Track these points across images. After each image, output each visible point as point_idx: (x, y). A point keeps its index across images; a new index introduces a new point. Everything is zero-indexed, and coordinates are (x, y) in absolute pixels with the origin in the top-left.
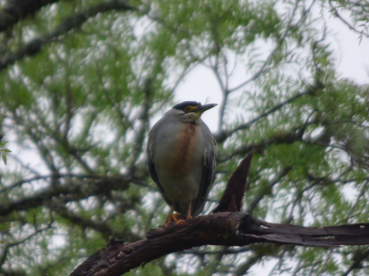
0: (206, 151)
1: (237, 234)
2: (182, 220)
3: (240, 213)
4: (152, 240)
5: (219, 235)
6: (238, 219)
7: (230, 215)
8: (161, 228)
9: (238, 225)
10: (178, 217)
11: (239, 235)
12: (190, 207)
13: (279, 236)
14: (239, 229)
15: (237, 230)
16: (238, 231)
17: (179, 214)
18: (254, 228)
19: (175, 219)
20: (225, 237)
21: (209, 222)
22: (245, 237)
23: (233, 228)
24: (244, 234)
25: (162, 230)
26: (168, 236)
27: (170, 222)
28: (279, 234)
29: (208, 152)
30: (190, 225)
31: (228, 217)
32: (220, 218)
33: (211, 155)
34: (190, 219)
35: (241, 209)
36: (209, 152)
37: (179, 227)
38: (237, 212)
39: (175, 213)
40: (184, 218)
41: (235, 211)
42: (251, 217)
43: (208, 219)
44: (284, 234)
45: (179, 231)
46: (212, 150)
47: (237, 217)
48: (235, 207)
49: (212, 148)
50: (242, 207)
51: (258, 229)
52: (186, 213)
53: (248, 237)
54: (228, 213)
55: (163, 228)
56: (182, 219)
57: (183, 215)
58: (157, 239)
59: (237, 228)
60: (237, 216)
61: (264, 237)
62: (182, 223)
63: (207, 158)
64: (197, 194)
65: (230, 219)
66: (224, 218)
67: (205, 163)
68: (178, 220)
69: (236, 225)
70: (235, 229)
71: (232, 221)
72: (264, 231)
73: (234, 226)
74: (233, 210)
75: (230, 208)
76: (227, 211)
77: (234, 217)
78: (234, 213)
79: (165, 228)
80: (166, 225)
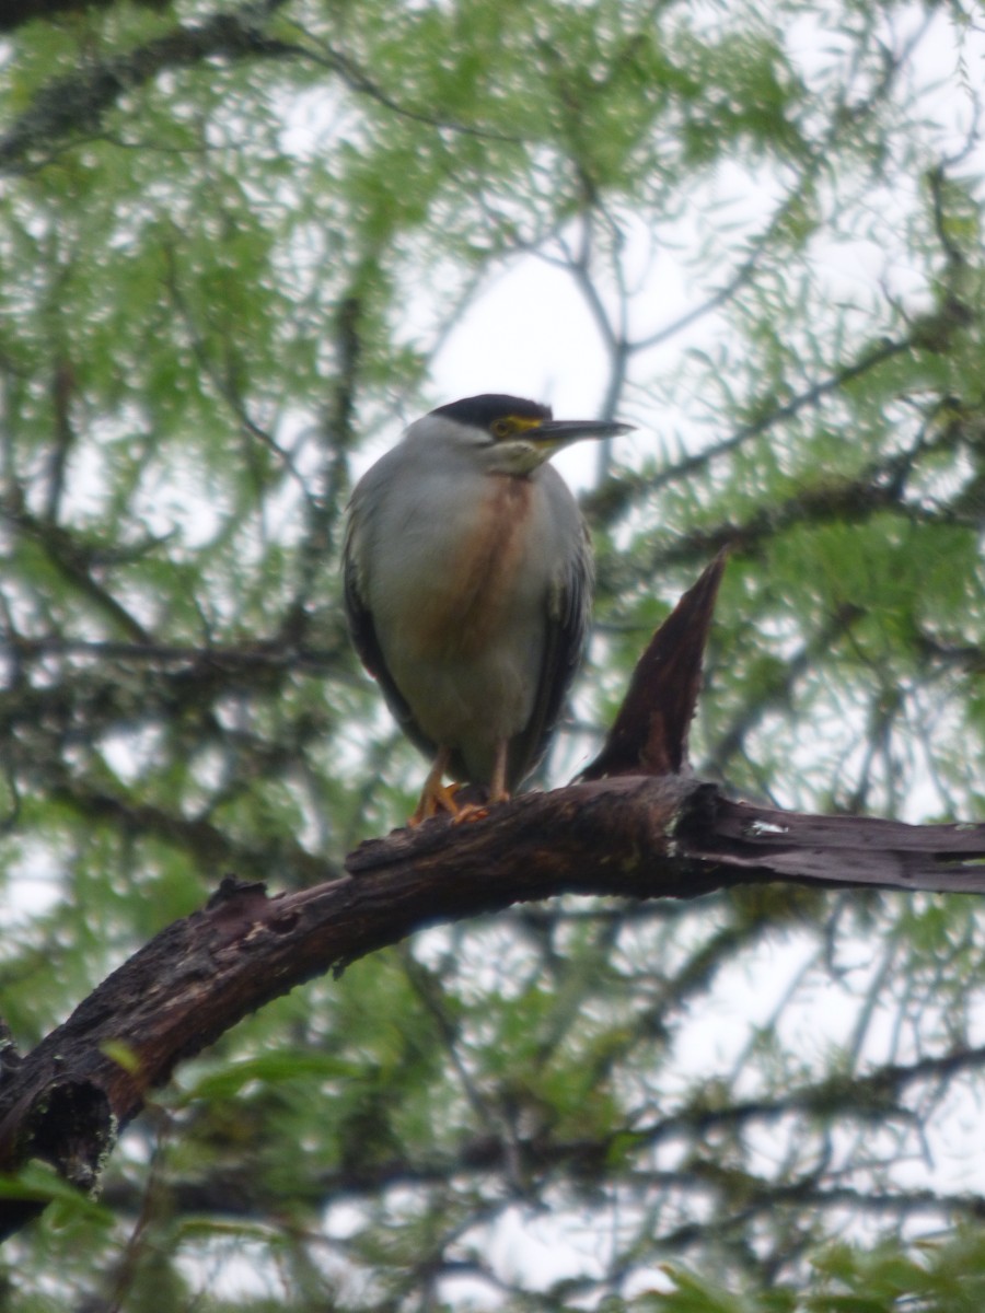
0: (558, 564)
1: (672, 854)
2: (477, 808)
3: (679, 779)
4: (368, 881)
5: (605, 860)
6: (675, 799)
7: (645, 785)
8: (401, 836)
9: (673, 824)
10: (460, 797)
11: (679, 856)
12: (502, 760)
13: (823, 859)
14: (680, 832)
15: (672, 839)
16: (673, 845)
17: (465, 785)
18: (731, 830)
19: (451, 805)
20: (630, 864)
21: (570, 811)
22: (699, 863)
23: (658, 835)
24: (696, 855)
25: (402, 842)
26: (426, 863)
27: (430, 814)
28: (819, 851)
29: (566, 568)
30: (504, 824)
31: (636, 795)
32: (607, 796)
33: (576, 577)
34: (502, 803)
35: (683, 765)
36: (571, 571)
37: (465, 831)
38: (670, 777)
39: (447, 782)
40: (483, 799)
41: (662, 772)
42: (721, 794)
43: (567, 803)
44: (836, 850)
45: (463, 847)
46: (580, 562)
47: (671, 795)
48: (664, 757)
49: (579, 554)
50: (687, 758)
51: (744, 834)
52: (489, 782)
53: (709, 863)
54: (639, 779)
55: (408, 838)
56: (476, 804)
57: (476, 789)
58: (386, 875)
59: (670, 835)
60: (669, 789)
61: (767, 861)
62: (473, 818)
63: (564, 591)
64: (525, 716)
65: (644, 799)
66: (625, 796)
67: (556, 609)
68: (460, 808)
69: (668, 822)
70: (665, 837)
71: (652, 806)
72: (766, 842)
73: (661, 825)
74: (656, 769)
75: (644, 762)
76: (634, 774)
77: (659, 794)
78: (658, 779)
79: (413, 839)
80: (418, 827)
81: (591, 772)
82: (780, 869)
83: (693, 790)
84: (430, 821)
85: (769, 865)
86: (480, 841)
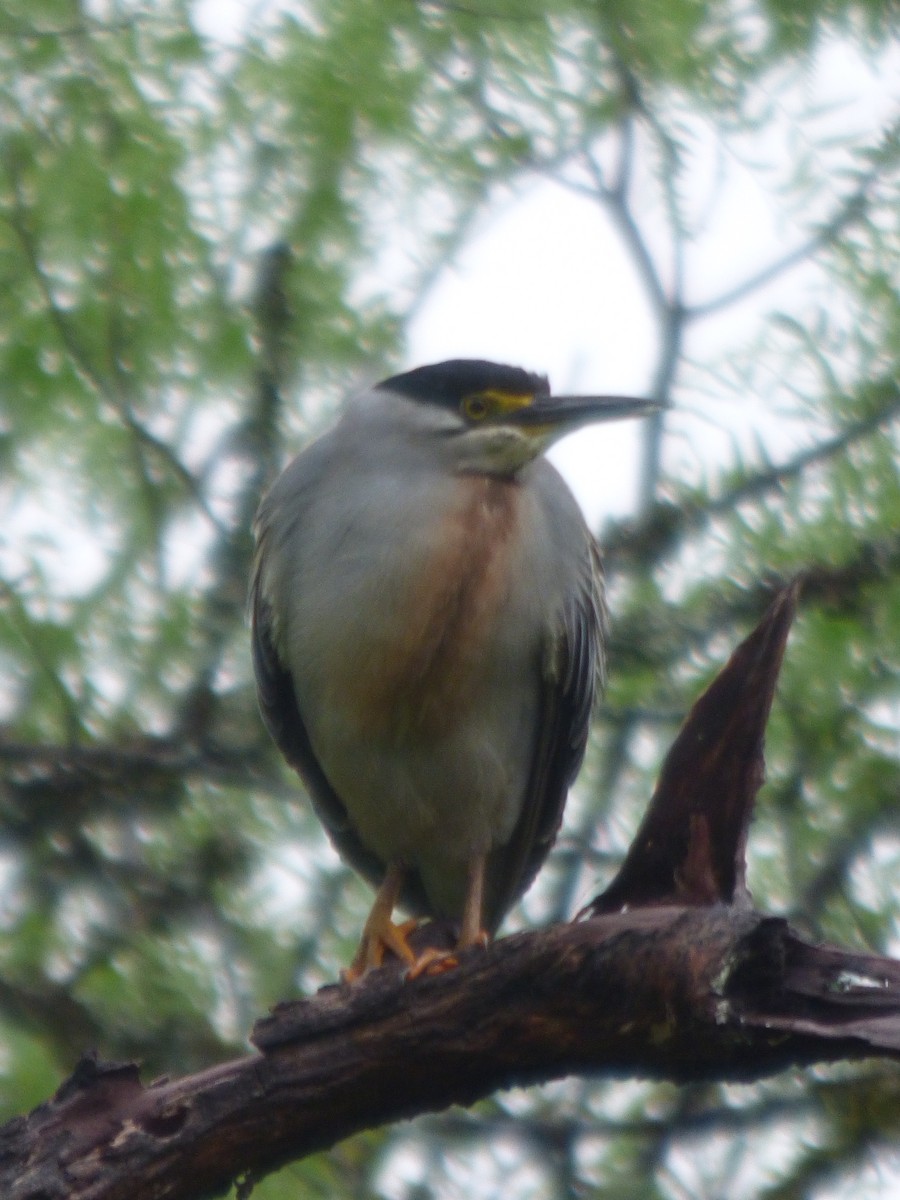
0: (555, 603)
1: (722, 1019)
2: (441, 955)
3: (732, 911)
4: (285, 1060)
5: (627, 1028)
6: (725, 941)
7: (683, 920)
8: (333, 996)
9: (724, 975)
10: (418, 939)
11: (733, 1022)
12: (478, 887)
14: (733, 988)
15: (720, 998)
16: (723, 1006)
17: (425, 921)
18: (808, 984)
19: (404, 950)
20: (662, 1034)
21: (576, 959)
22: (761, 1032)
23: (702, 991)
24: (755, 1021)
25: (336, 1004)
26: (369, 1034)
27: (375, 962)
29: (568, 608)
30: (480, 977)
31: (670, 934)
32: (629, 936)
33: (583, 623)
34: (479, 946)
35: (738, 891)
36: (573, 612)
37: (424, 987)
38: (719, 907)
39: (398, 917)
40: (451, 942)
41: (708, 901)
42: (791, 934)
43: (571, 947)
45: (424, 1010)
46: (588, 601)
47: (720, 934)
48: (710, 881)
49: (586, 588)
51: (826, 989)
52: (459, 917)
53: (776, 1032)
54: (675, 911)
55: (343, 998)
56: (440, 948)
57: (443, 928)
58: (311, 1052)
59: (719, 992)
60: (718, 926)
61: (859, 1029)
62: (437, 968)
63: (564, 639)
64: (510, 820)
65: (682, 941)
66: (654, 936)
67: (553, 668)
68: (418, 954)
69: (717, 972)
70: (712, 995)
71: (693, 951)
72: (858, 1001)
73: (706, 978)
74: (699, 896)
75: (681, 887)
76: (667, 904)
77: (704, 933)
78: (702, 910)
79: (352, 998)
80: (357, 983)
81: (605, 903)
82: (877, 1040)
83: (752, 927)
84: (373, 973)
85: (862, 1034)
86: (447, 1002)
